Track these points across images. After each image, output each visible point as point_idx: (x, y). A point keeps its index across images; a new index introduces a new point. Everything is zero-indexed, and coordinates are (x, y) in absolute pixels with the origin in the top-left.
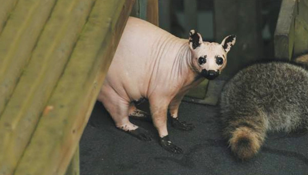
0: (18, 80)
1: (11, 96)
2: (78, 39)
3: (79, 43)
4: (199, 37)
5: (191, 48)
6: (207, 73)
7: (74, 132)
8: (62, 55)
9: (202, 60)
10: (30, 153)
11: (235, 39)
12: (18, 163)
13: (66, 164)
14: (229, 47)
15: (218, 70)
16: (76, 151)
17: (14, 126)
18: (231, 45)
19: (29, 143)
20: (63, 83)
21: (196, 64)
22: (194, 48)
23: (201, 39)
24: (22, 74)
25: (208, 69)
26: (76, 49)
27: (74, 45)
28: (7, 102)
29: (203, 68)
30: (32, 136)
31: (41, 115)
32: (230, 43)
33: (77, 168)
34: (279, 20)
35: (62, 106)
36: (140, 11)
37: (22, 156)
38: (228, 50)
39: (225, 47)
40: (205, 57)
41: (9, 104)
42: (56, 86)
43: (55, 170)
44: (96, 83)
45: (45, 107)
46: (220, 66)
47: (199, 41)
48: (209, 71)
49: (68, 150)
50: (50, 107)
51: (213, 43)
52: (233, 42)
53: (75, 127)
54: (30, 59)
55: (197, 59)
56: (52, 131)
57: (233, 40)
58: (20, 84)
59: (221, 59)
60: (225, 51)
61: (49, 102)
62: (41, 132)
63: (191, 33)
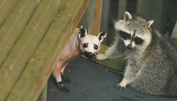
0: (16, 42)
1: (11, 51)
2: (53, 22)
3: (53, 24)
4: (85, 31)
5: (80, 37)
6: (88, 54)
7: (45, 74)
8: (42, 30)
9: (85, 46)
10: (19, 84)
11: (106, 34)
12: (12, 89)
13: (39, 92)
14: (103, 39)
15: (95, 53)
16: (45, 86)
17: (11, 68)
18: (104, 38)
19: (19, 78)
20: (41, 46)
21: (81, 47)
22: (81, 38)
23: (86, 33)
24: (18, 39)
25: (88, 51)
26: (51, 27)
27: (50, 25)
28: (8, 54)
29: (86, 51)
30: (21, 75)
31: (27, 63)
32: (103, 36)
33: (45, 96)
34: (175, 29)
35: (40, 60)
36: (90, 14)
37: (14, 85)
38: (101, 41)
39: (100, 39)
40: (88, 43)
41: (10, 55)
42: (37, 48)
43: (32, 95)
44: (60, 48)
45: (30, 59)
46: (96, 50)
47: (85, 33)
48: (89, 52)
49: (41, 84)
50: (33, 60)
51: (93, 36)
52: (105, 36)
53: (46, 72)
54: (24, 31)
55: (82, 44)
56: (33, 73)
57: (105, 34)
58: (17, 44)
59: (97, 46)
60: (100, 42)
61: (32, 56)
62: (26, 73)
63: (81, 28)
